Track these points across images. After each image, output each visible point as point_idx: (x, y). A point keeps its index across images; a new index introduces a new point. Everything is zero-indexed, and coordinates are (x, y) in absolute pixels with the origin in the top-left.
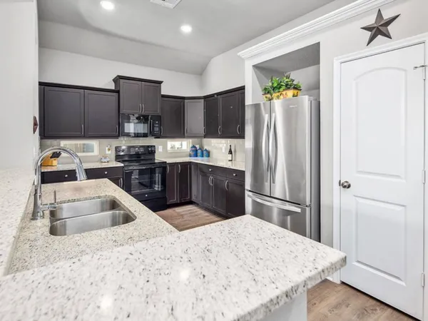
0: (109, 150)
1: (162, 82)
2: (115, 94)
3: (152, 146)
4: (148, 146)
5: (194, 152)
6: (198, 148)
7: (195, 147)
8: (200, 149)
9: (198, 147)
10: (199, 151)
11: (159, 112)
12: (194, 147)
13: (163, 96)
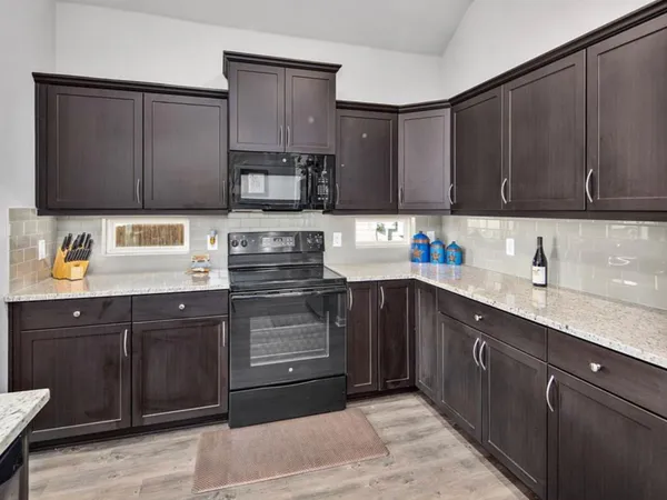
0: (213, 240)
1: (339, 67)
2: (217, 102)
3: (314, 234)
4: (306, 234)
5: (424, 250)
6: (432, 240)
7: (425, 237)
8: (438, 241)
9: (431, 235)
10: (437, 249)
11: (330, 147)
12: (421, 235)
13: (342, 105)
